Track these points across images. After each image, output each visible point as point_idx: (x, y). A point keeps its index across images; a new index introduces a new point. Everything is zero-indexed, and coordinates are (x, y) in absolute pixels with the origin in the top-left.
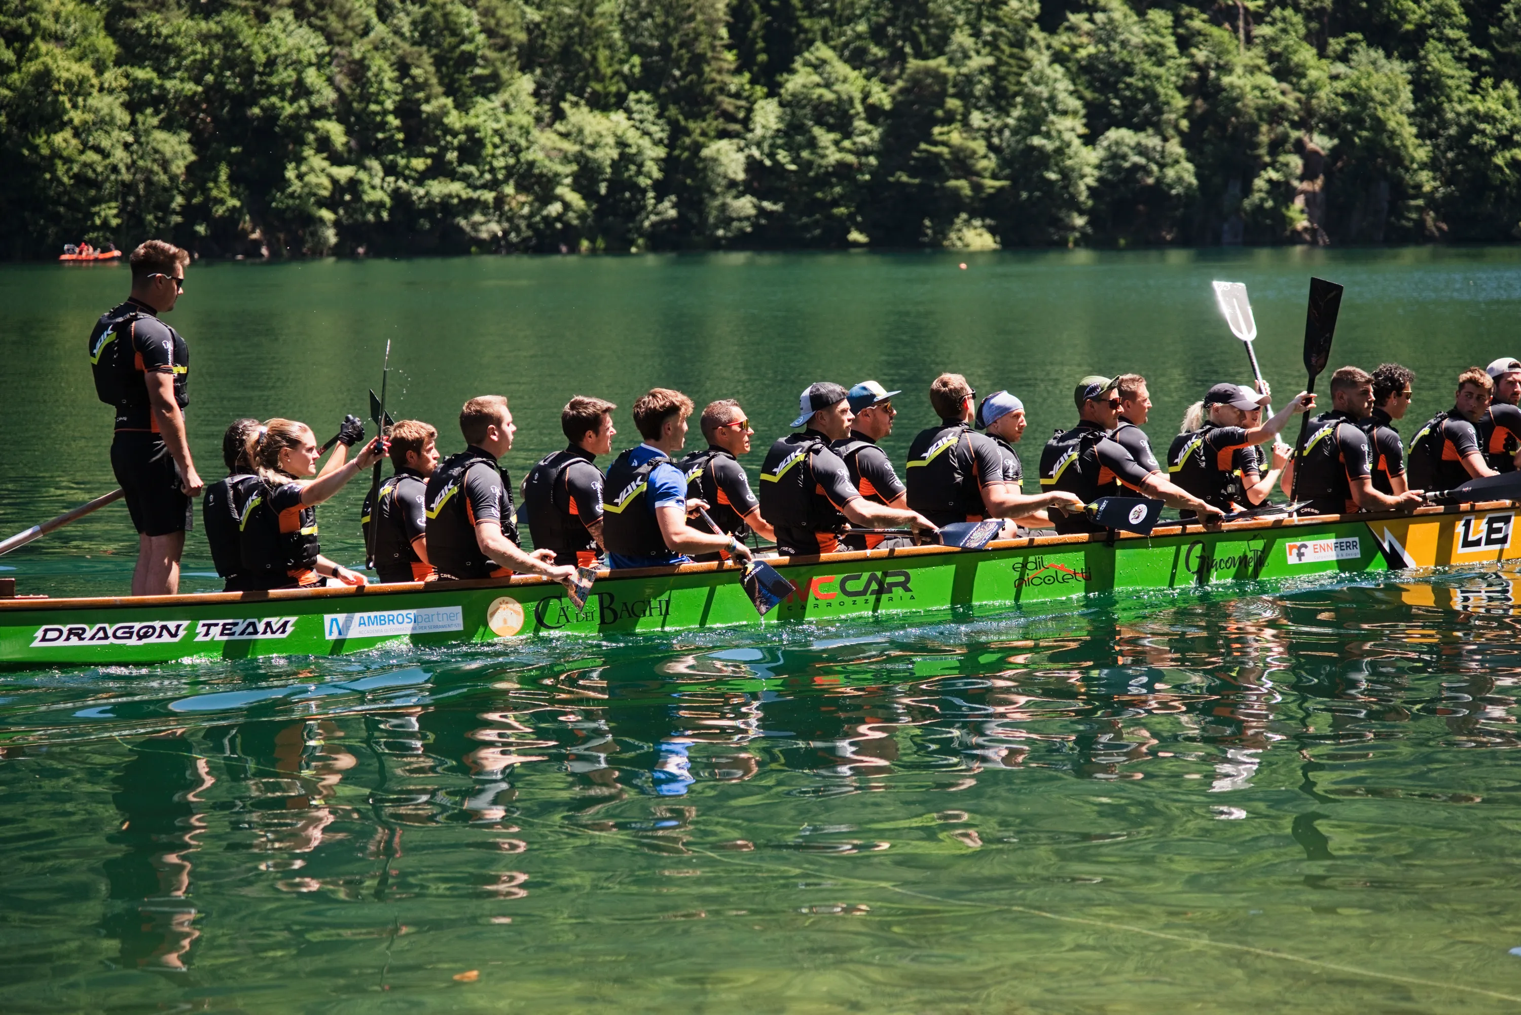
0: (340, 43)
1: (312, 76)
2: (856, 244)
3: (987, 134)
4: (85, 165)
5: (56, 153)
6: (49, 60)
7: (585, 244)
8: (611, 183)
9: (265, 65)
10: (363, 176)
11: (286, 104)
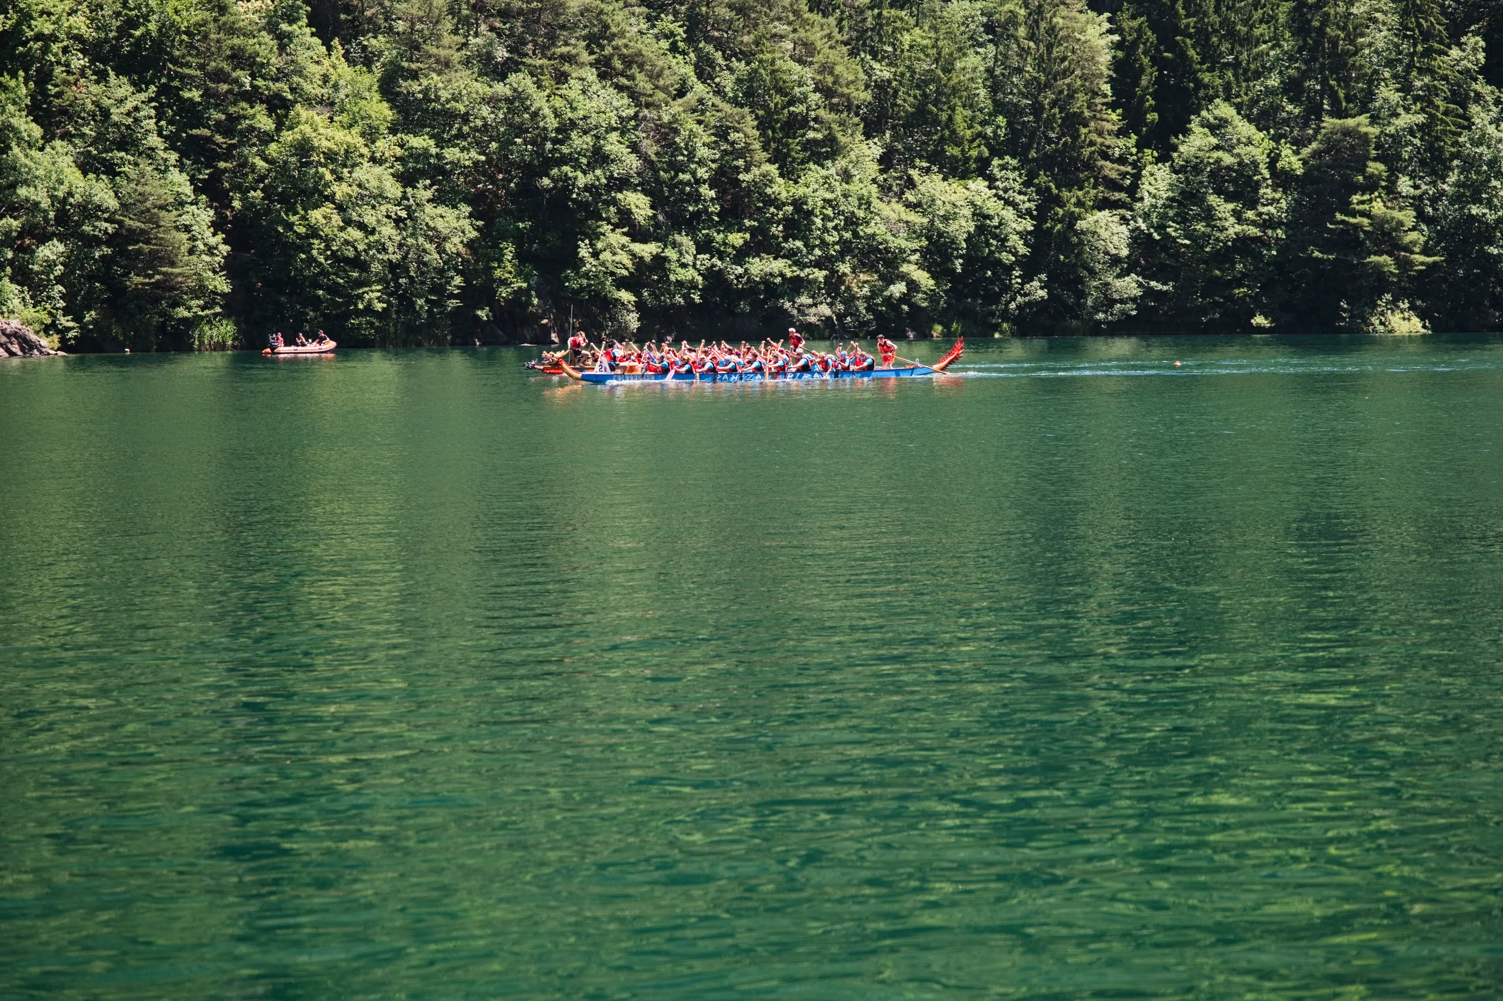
0: (648, 106)
1: (614, 145)
2: (1260, 329)
3: (1417, 203)
4: (347, 242)
5: (314, 232)
6: (307, 129)
7: (938, 329)
8: (968, 260)
9: (558, 130)
10: (671, 253)
11: (579, 174)
